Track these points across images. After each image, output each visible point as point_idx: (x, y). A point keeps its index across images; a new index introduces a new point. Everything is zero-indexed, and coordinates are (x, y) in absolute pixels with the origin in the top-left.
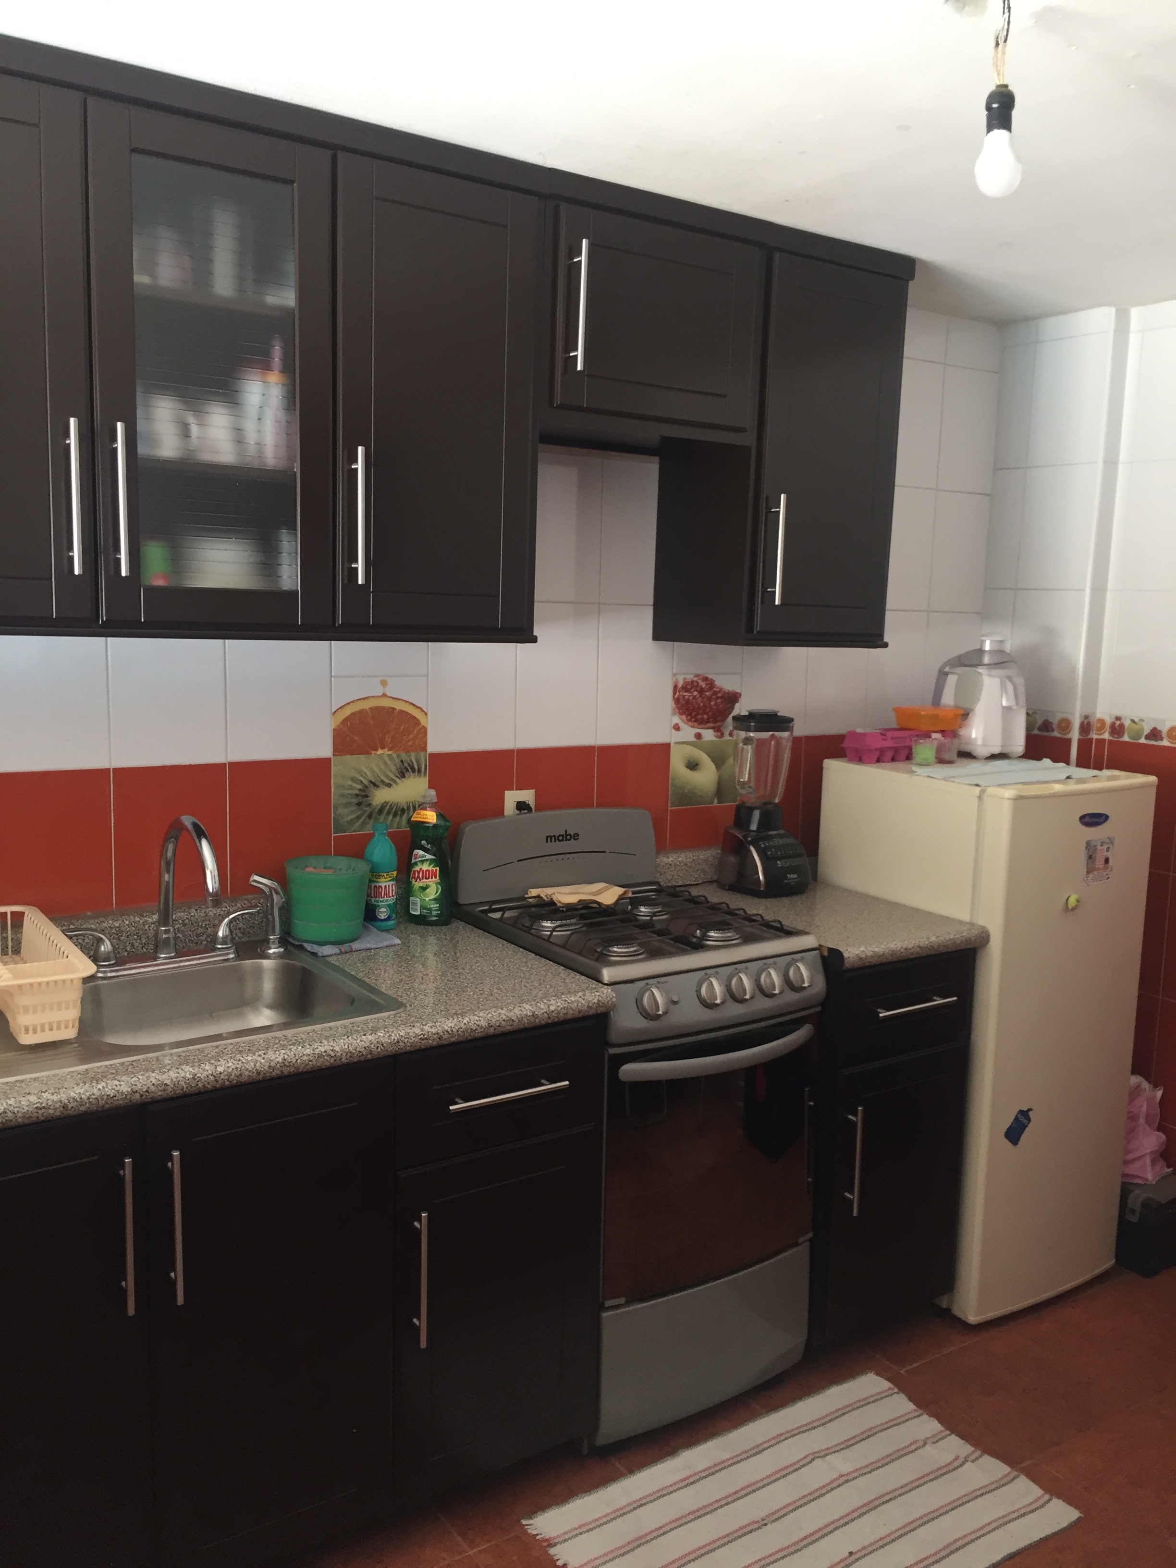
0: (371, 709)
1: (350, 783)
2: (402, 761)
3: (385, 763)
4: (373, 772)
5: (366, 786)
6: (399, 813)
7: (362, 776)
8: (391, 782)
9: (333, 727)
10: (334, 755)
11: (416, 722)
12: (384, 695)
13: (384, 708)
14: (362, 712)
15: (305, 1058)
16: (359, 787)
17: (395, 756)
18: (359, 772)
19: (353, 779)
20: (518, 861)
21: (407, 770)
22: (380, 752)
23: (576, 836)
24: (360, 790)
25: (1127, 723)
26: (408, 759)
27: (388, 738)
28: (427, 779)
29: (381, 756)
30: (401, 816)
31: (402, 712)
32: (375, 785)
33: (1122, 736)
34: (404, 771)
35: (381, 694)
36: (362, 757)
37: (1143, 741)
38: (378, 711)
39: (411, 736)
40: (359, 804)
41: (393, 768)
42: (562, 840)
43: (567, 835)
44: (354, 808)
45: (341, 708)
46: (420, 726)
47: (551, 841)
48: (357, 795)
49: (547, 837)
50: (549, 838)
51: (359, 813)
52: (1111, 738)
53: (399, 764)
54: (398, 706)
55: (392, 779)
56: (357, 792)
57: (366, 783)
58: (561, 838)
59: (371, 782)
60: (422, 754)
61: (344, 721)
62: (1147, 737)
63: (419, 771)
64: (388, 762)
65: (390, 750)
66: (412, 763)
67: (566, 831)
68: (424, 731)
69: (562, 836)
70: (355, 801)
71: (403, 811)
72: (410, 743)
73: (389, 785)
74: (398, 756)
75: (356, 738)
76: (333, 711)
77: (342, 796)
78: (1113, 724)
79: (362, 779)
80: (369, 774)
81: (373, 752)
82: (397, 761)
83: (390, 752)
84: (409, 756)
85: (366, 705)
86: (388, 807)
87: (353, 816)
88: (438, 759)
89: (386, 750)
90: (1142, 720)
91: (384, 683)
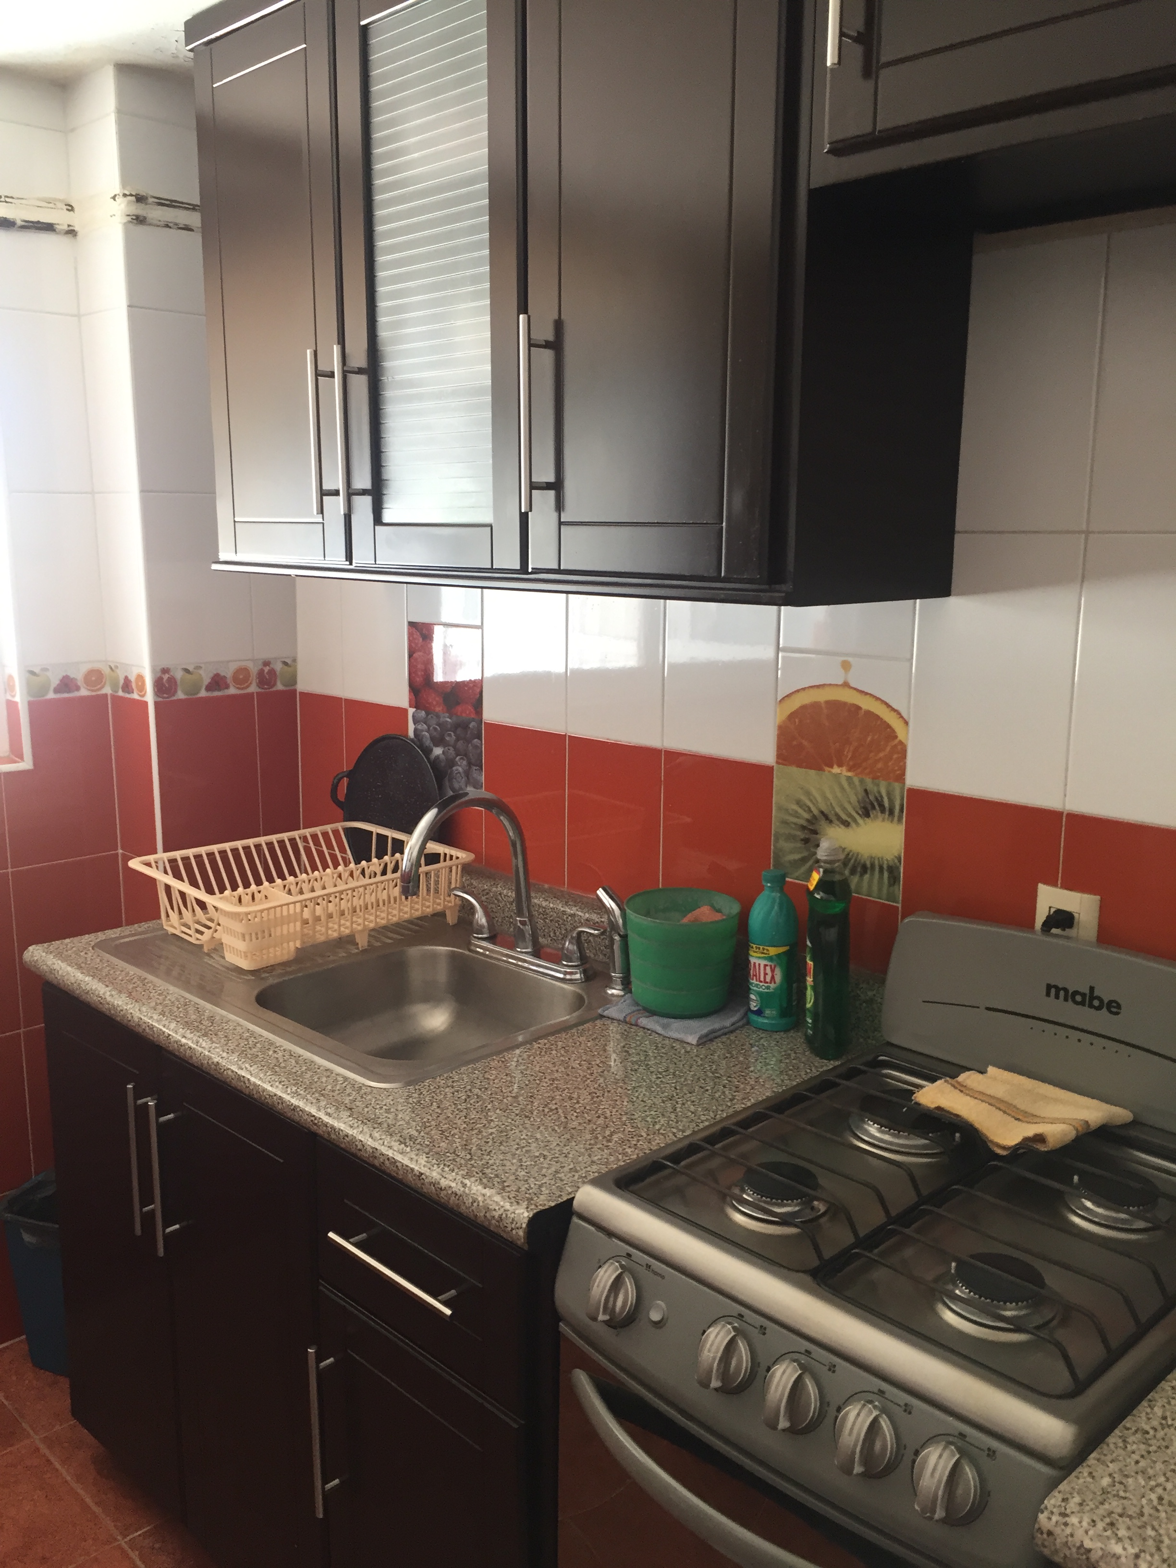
0: (828, 702)
1: (795, 807)
2: (866, 791)
3: (842, 788)
4: (825, 798)
5: (814, 817)
6: (859, 869)
7: (811, 801)
8: (849, 820)
9: (778, 721)
10: (777, 763)
11: (892, 734)
12: (846, 685)
13: (845, 704)
14: (815, 705)
16: (806, 815)
17: (856, 780)
18: (808, 794)
19: (799, 803)
20: (988, 1009)
21: (874, 808)
22: (836, 770)
23: (1113, 1007)
24: (808, 820)
26: (875, 789)
27: (848, 752)
28: (902, 827)
29: (837, 776)
30: (862, 875)
31: (869, 713)
32: (826, 817)
34: (869, 807)
35: (840, 682)
36: (812, 772)
38: (835, 706)
39: (881, 755)
40: (806, 841)
41: (853, 799)
42: (1082, 1003)
43: (1092, 997)
44: (799, 845)
45: (787, 696)
46: (896, 741)
47: (1057, 997)
48: (803, 828)
49: (1049, 987)
50: (1052, 990)
51: (805, 854)
53: (861, 794)
54: (866, 704)
55: (850, 816)
56: (805, 823)
57: (816, 812)
58: (1078, 998)
59: (822, 812)
60: (897, 786)
61: (792, 716)
63: (891, 813)
64: (846, 785)
65: (849, 770)
66: (881, 797)
67: (1092, 989)
68: (901, 751)
69: (1083, 995)
70: (801, 835)
71: (864, 869)
72: (880, 765)
73: (846, 824)
74: (862, 781)
75: (805, 743)
76: (779, 700)
77: (785, 822)
79: (811, 806)
80: (819, 799)
81: (827, 769)
82: (860, 790)
83: (849, 774)
84: (878, 785)
85: (822, 697)
87: (797, 856)
88: (920, 798)
89: (844, 769)
91: (846, 666)
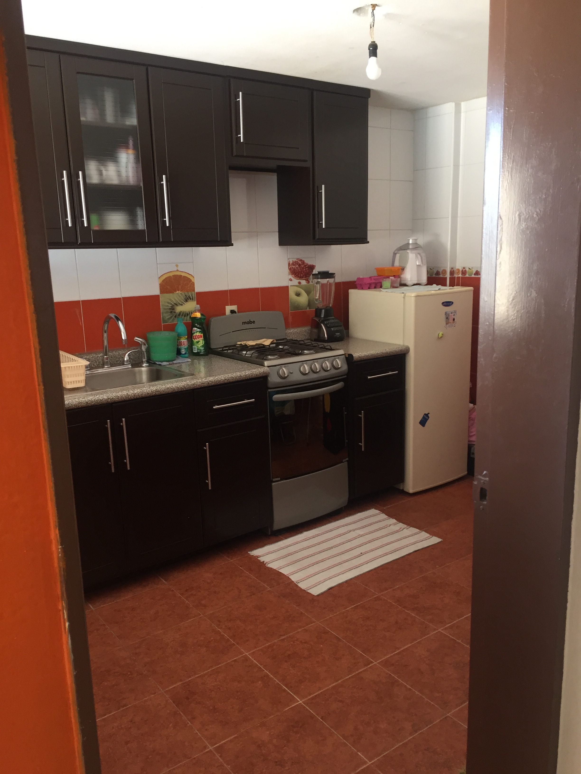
0: (173, 276)
1: (167, 304)
2: (186, 296)
3: (180, 296)
4: (175, 300)
5: (173, 305)
6: (186, 315)
7: (172, 301)
8: (182, 304)
9: (159, 283)
10: (161, 294)
11: (191, 281)
12: (177, 270)
13: (178, 275)
14: (170, 277)
15: (163, 389)
16: (171, 306)
17: (183, 293)
18: (170, 300)
19: (168, 303)
20: (233, 332)
21: (188, 299)
22: (177, 292)
23: (254, 322)
24: (171, 307)
25: (467, 270)
26: (188, 294)
27: (180, 287)
28: (196, 302)
29: (178, 293)
30: (187, 316)
31: (184, 277)
32: (176, 305)
33: (466, 275)
34: (187, 299)
35: (176, 270)
36: (171, 294)
37: (473, 276)
38: (175, 276)
39: (188, 286)
40: (171, 312)
41: (183, 298)
42: (249, 324)
43: (250, 322)
44: (170, 313)
45: (162, 276)
46: (192, 282)
47: (244, 324)
48: (170, 309)
49: (243, 323)
50: (244, 323)
51: (171, 316)
52: (462, 276)
53: (185, 297)
54: (183, 274)
55: (182, 302)
56: (170, 308)
57: (173, 304)
58: (248, 323)
59: (175, 303)
60: (193, 292)
61: (163, 281)
62: (475, 274)
63: (193, 299)
64: (181, 296)
65: (181, 291)
66: (190, 296)
67: (250, 320)
68: (193, 284)
69: (249, 322)
70: (170, 311)
71: (188, 315)
72: (189, 288)
73: (182, 305)
74: (184, 293)
75: (168, 287)
76: (159, 277)
77: (165, 309)
78: (462, 270)
79: (171, 302)
80: (174, 300)
81: (175, 292)
82: (184, 296)
83: (181, 292)
84: (189, 293)
85: (171, 274)
86: (182, 313)
87: (169, 317)
88: (198, 294)
89: (180, 291)
90: (472, 268)
91: (177, 266)
